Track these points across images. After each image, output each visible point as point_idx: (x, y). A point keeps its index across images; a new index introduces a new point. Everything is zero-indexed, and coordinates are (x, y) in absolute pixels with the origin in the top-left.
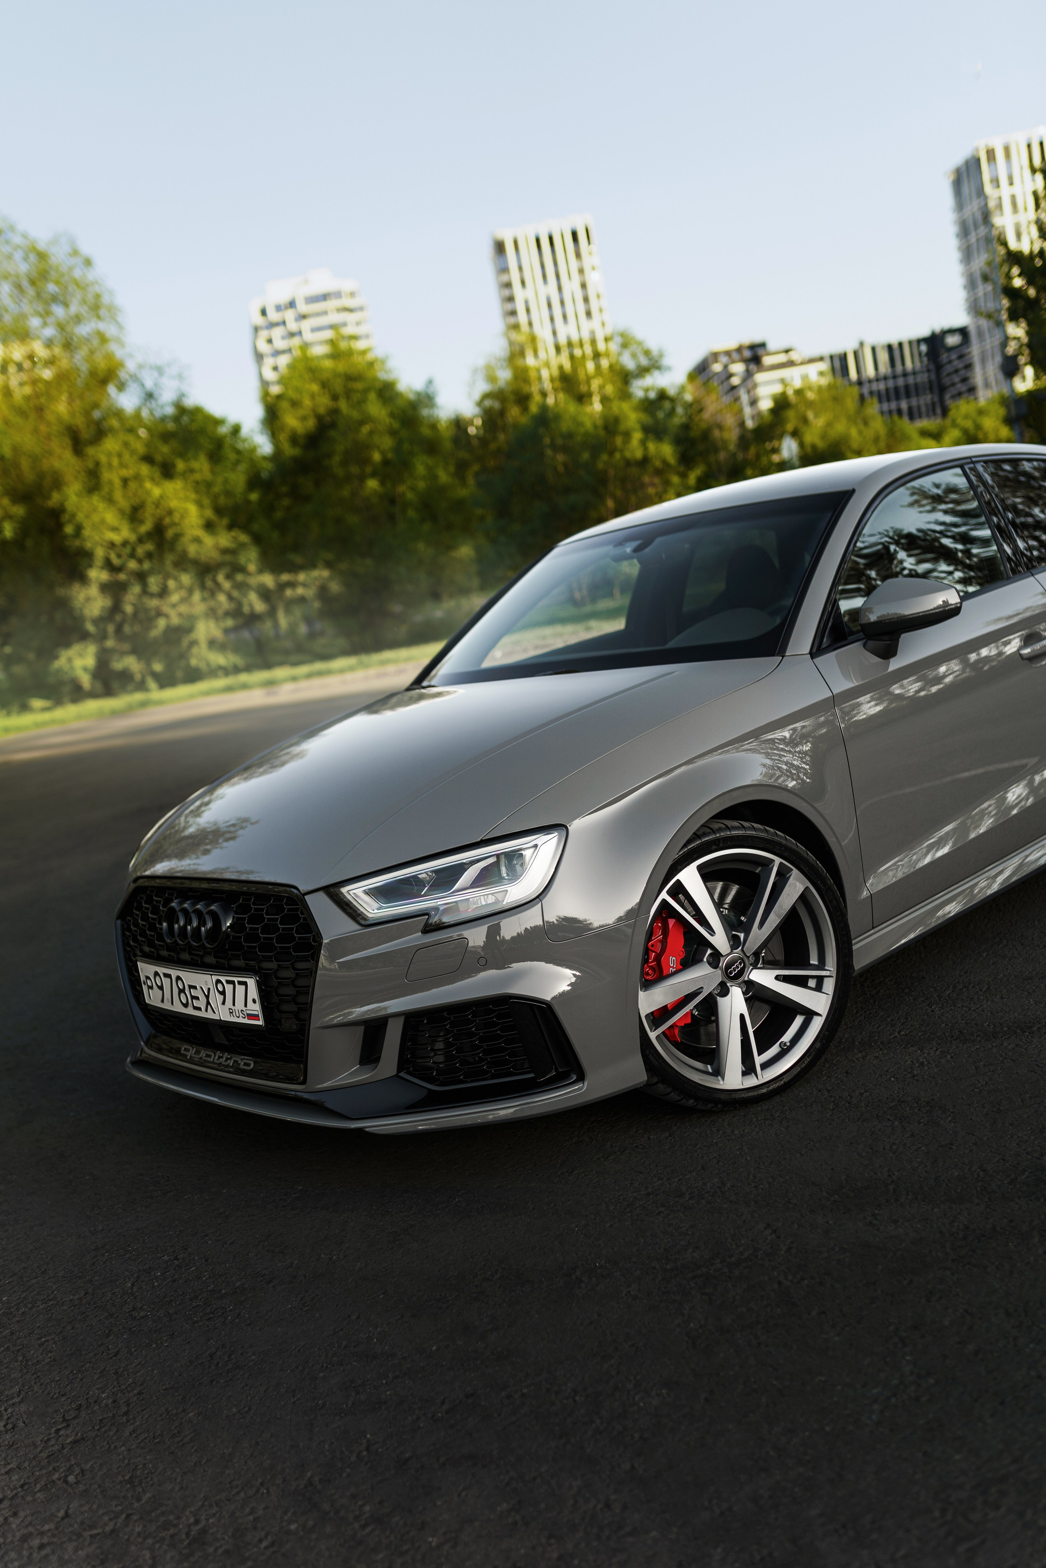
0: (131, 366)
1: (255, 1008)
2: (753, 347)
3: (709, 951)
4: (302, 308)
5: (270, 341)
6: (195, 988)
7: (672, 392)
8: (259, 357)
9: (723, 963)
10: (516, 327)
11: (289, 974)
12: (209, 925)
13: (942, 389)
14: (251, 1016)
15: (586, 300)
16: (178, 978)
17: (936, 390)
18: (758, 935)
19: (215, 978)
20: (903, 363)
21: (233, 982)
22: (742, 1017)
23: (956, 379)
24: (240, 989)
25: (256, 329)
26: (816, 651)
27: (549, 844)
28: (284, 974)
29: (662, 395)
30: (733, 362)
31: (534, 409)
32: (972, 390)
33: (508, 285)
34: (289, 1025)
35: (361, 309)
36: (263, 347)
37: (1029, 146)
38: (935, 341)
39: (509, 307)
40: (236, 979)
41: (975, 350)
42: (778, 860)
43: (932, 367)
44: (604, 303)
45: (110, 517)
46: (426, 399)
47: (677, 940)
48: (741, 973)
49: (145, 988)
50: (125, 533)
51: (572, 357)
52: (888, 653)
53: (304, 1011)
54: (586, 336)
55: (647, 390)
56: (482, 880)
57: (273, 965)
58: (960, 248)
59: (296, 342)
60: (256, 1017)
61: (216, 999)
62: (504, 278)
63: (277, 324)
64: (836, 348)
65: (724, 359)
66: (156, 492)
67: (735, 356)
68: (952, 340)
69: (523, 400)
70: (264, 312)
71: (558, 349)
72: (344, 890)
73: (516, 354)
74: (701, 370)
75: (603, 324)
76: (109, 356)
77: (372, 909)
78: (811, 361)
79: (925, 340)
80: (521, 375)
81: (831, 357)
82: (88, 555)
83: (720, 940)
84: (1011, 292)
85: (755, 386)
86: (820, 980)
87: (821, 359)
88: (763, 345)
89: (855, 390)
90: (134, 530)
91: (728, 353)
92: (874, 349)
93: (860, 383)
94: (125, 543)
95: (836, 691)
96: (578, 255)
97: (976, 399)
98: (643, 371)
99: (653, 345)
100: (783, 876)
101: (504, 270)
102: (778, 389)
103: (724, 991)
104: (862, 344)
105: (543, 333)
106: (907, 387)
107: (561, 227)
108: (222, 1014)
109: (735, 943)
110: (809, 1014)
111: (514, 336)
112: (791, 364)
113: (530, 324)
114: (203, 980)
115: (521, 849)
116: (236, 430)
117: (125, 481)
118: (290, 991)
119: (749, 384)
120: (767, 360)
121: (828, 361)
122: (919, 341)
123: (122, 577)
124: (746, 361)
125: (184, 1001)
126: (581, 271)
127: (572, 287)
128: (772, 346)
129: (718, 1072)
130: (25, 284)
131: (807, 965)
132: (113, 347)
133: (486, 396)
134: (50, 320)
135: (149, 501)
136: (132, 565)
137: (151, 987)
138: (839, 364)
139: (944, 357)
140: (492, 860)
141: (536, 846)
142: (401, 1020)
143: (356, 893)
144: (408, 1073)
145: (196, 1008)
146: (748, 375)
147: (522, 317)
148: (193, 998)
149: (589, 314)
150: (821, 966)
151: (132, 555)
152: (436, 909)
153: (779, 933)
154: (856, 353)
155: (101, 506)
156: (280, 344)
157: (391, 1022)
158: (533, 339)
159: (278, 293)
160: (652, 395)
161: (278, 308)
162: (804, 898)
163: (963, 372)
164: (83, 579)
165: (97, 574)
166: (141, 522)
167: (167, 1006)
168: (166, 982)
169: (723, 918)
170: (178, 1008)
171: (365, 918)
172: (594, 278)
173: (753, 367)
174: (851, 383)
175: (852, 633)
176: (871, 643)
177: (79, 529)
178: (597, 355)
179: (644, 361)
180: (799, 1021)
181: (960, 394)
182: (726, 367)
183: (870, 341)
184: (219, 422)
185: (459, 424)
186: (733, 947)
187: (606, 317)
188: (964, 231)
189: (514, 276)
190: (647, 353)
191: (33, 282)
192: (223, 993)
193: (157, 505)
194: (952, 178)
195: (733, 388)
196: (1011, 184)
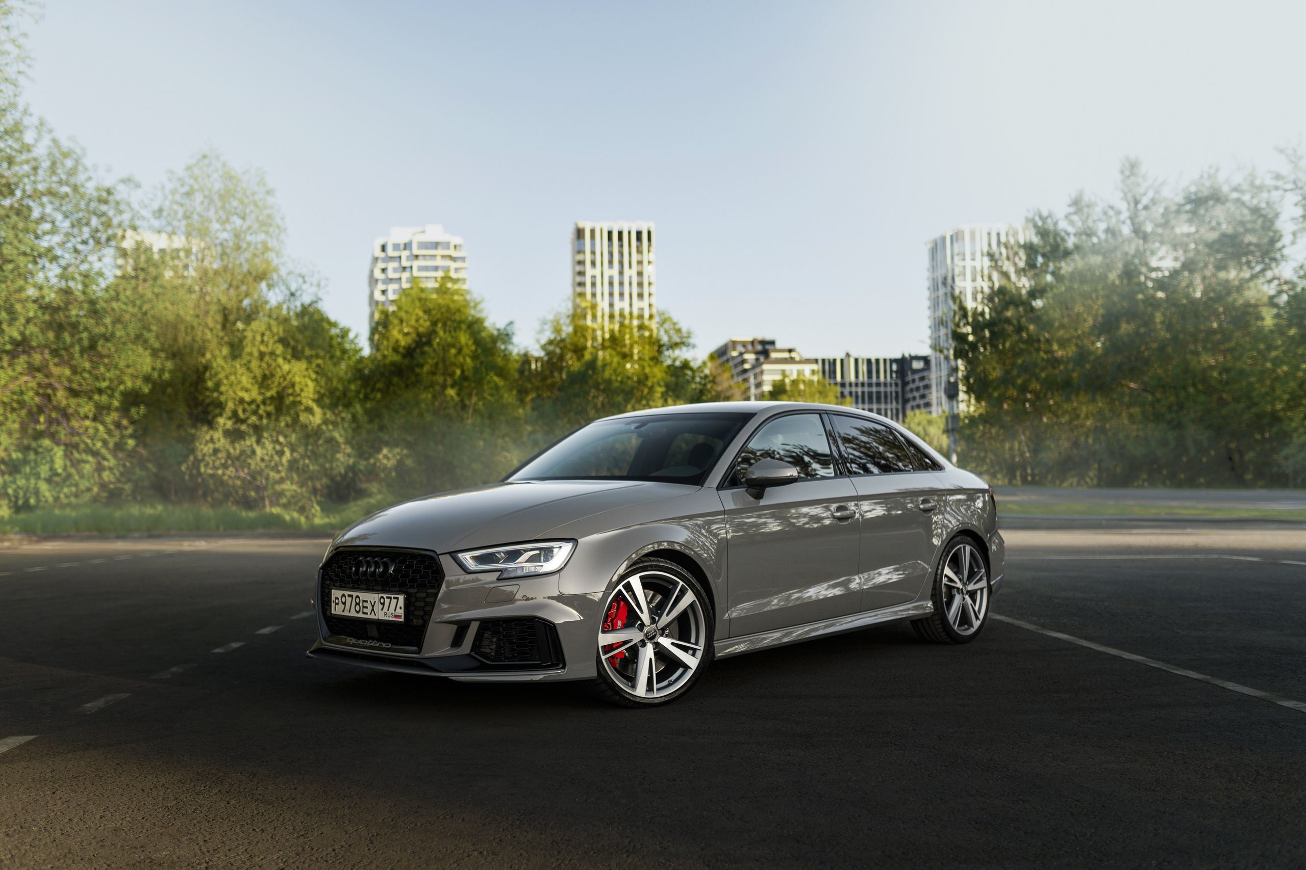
0: (283, 272)
1: (401, 612)
2: (763, 343)
3: (639, 622)
4: (416, 251)
5: (384, 270)
6: (367, 601)
7: (694, 365)
8: (373, 281)
9: (646, 630)
10: (582, 295)
11: (423, 595)
12: (381, 570)
13: (905, 401)
14: (396, 616)
15: (640, 284)
16: (357, 597)
17: (900, 400)
18: (665, 620)
19: (380, 595)
20: (878, 377)
21: (390, 598)
22: (651, 659)
23: (917, 394)
24: (394, 602)
25: (376, 259)
26: (720, 487)
27: (567, 547)
28: (419, 595)
29: (686, 365)
30: (746, 352)
31: (587, 356)
32: (928, 405)
33: (581, 263)
34: (417, 622)
35: (463, 259)
36: (378, 274)
37: (989, 234)
38: (903, 364)
39: (578, 279)
40: (392, 596)
41: (933, 375)
42: (681, 583)
43: (899, 382)
44: (653, 289)
45: (245, 380)
46: (505, 336)
47: (624, 612)
48: (654, 637)
49: (333, 605)
50: (254, 394)
51: (622, 325)
52: (759, 496)
53: (427, 615)
54: (635, 312)
55: (674, 360)
56: (531, 560)
57: (414, 591)
58: (929, 299)
59: (405, 276)
60: (400, 617)
61: (378, 607)
62: (580, 257)
63: (392, 259)
64: (830, 356)
65: (740, 349)
66: (286, 367)
67: (750, 347)
68: (917, 365)
69: (579, 351)
70: (384, 248)
71: (612, 316)
72: (460, 555)
73: (577, 315)
74: (721, 354)
75: (650, 305)
76: (268, 262)
77: (472, 565)
78: (808, 361)
79: (896, 361)
80: (580, 331)
81: (823, 361)
82: (221, 406)
83: (645, 617)
84: (959, 338)
85: (762, 372)
86: (695, 650)
87: (816, 361)
88: (772, 343)
89: (839, 389)
90: (260, 393)
91: (744, 344)
92: (856, 360)
93: (843, 385)
94: (253, 402)
95: (726, 508)
96: (639, 251)
97: (930, 412)
98: (674, 346)
99: (684, 327)
100: (683, 592)
101: (581, 251)
102: (778, 377)
103: (643, 644)
104: (848, 355)
105: (603, 305)
106: (878, 393)
107: (630, 226)
108: (381, 616)
109: (653, 621)
110: (687, 667)
111: (578, 300)
112: (791, 361)
113: (594, 295)
114: (372, 597)
115: (553, 548)
116: (345, 333)
117: (262, 355)
118: (422, 604)
119: (758, 370)
120: (774, 355)
121: (820, 362)
122: (892, 361)
123: (244, 427)
124: (757, 353)
125: (358, 610)
126: (640, 263)
127: (630, 273)
128: (779, 345)
129: (634, 687)
130: (216, 198)
131: (689, 641)
132: (271, 255)
133: (551, 342)
134: (228, 227)
135: (279, 373)
136: (253, 419)
137: (337, 604)
138: (829, 367)
139: (910, 377)
140: (537, 552)
141: (560, 547)
142: (478, 623)
143: (467, 558)
144: (476, 653)
145: (364, 613)
146: (757, 364)
147: (588, 289)
148: (364, 607)
149: (640, 296)
150: (696, 643)
151: (255, 413)
152: (506, 569)
153: (676, 621)
154: (842, 361)
155: (240, 370)
156: (391, 274)
157: (473, 623)
158: (594, 307)
159: (399, 236)
160: (678, 363)
161: (396, 247)
162: (692, 605)
163: (922, 391)
164: (211, 425)
165: (224, 422)
166: (268, 388)
167: (346, 613)
168: (349, 600)
169: (649, 609)
170: (353, 614)
171: (468, 569)
172: (648, 270)
173: (762, 359)
174: (836, 384)
175: (741, 483)
176: (750, 490)
177: (218, 385)
178: (641, 327)
179: (676, 339)
180: (680, 671)
181: (918, 406)
182: (741, 354)
183: (854, 354)
184: (335, 325)
185: (526, 359)
186: (652, 623)
187: (653, 300)
188: (934, 287)
189: (588, 258)
190: (679, 331)
191: (221, 197)
192: (383, 604)
193: (284, 377)
194: (929, 246)
195: (745, 371)
196: (973, 259)
